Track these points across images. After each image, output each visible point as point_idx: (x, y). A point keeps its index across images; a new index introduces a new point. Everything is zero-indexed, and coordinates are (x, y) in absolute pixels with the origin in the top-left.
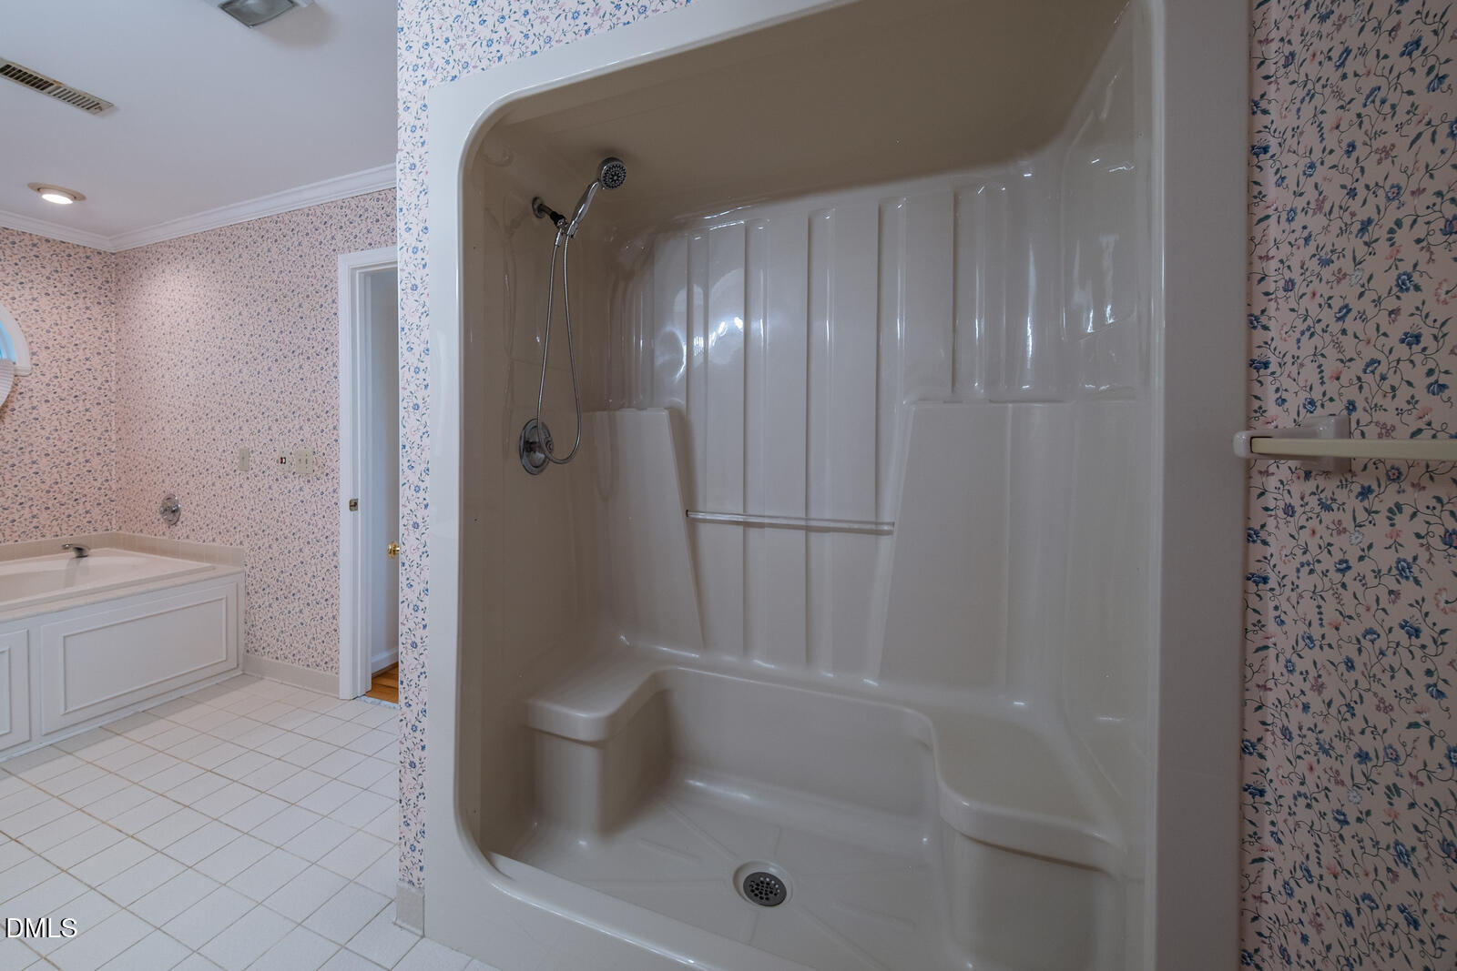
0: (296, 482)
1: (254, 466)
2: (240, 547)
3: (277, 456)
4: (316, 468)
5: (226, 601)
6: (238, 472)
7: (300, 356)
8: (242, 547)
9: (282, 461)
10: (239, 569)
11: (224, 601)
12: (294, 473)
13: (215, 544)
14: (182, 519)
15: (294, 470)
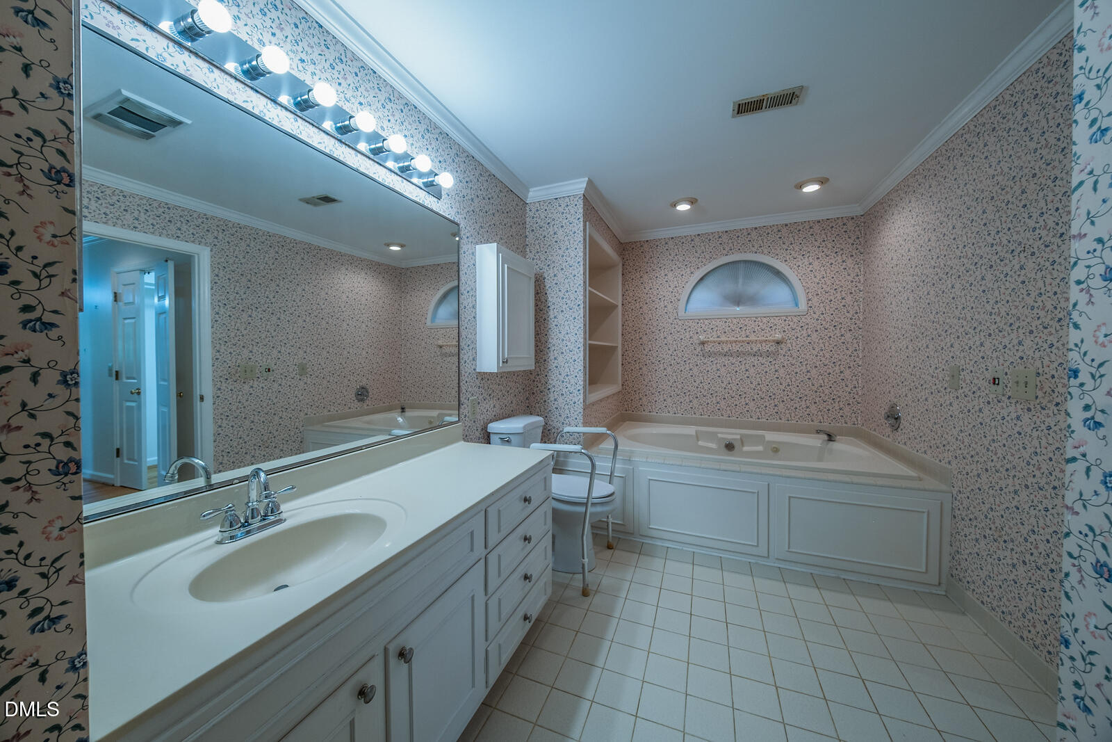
0: (1012, 409)
1: (964, 385)
2: (947, 465)
3: (989, 376)
4: (1040, 394)
5: (928, 515)
6: (948, 390)
7: (1022, 255)
8: (950, 467)
9: (995, 381)
10: (944, 487)
11: (925, 515)
12: (1009, 398)
13: (925, 456)
14: (901, 427)
15: (1009, 394)
